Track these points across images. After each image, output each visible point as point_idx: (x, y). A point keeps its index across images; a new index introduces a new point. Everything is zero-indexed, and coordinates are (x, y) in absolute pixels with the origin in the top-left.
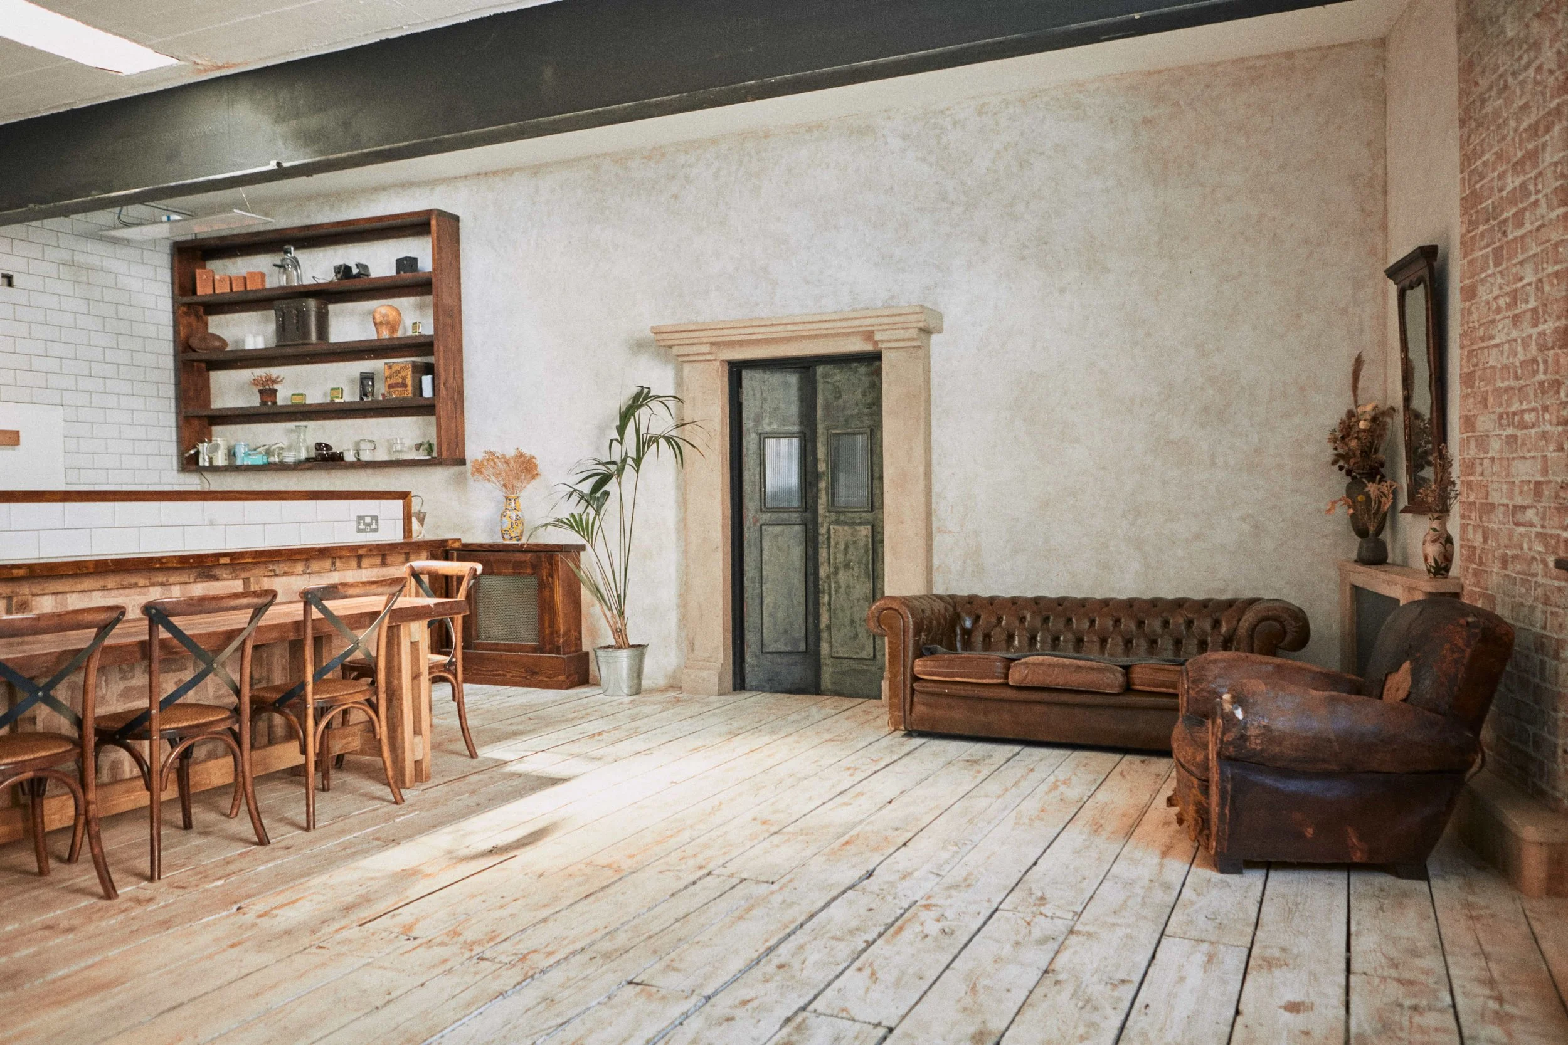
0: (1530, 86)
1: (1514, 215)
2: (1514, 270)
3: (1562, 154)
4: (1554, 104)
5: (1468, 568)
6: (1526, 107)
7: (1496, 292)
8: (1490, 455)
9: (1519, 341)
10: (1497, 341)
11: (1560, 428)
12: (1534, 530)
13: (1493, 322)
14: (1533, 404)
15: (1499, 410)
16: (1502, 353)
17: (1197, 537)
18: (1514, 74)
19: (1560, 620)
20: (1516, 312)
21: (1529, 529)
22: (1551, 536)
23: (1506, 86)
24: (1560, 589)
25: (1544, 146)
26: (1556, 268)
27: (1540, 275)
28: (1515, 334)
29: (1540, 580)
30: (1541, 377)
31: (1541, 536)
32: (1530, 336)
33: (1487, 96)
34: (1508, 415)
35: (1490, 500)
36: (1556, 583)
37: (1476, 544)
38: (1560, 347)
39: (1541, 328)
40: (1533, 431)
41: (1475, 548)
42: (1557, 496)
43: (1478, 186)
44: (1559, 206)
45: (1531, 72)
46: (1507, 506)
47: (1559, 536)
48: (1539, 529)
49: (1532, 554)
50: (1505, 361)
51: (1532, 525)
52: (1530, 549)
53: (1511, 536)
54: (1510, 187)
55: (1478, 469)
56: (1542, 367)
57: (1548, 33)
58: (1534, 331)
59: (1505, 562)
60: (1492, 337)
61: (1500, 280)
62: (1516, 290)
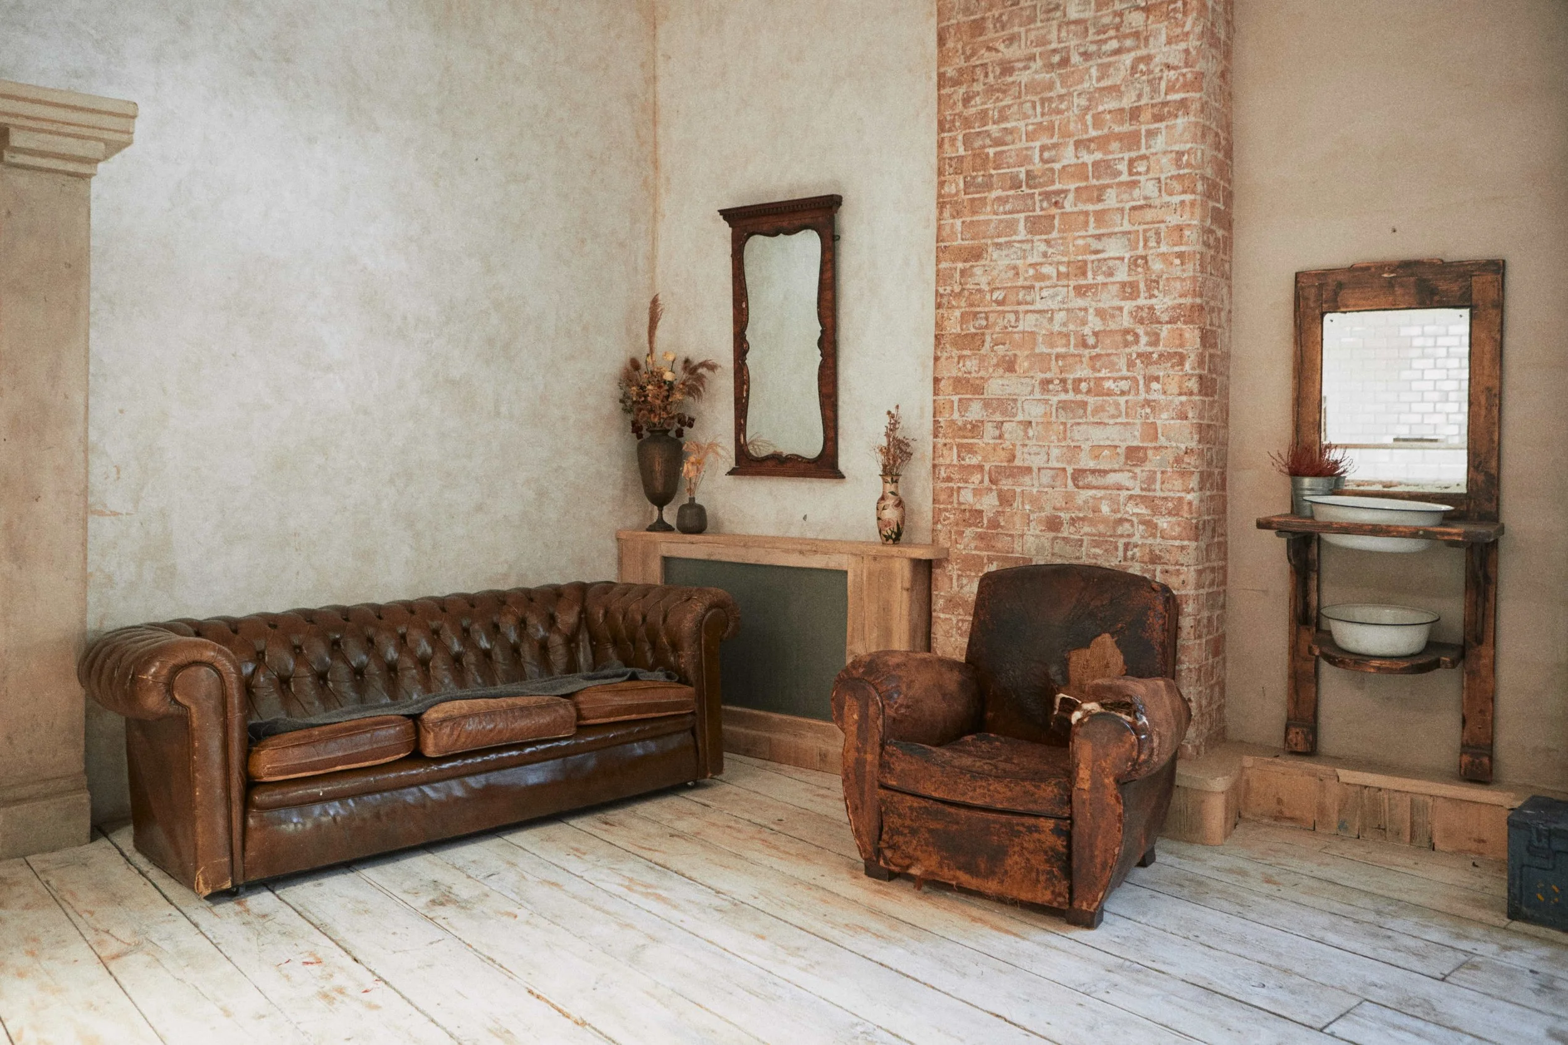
0: (1122, 73)
1: (1077, 189)
2: (1080, 242)
3: (1189, 146)
4: (1177, 97)
5: (961, 533)
6: (1114, 89)
7: (1036, 258)
8: (1020, 417)
9: (1091, 311)
10: (1038, 306)
11: (1184, 398)
12: (1125, 493)
13: (1032, 287)
14: (1125, 373)
15: (1041, 376)
16: (1051, 319)
17: (479, 508)
18: (1086, 55)
19: (1182, 577)
20: (1082, 282)
21: (1116, 492)
22: (1165, 499)
23: (1065, 62)
24: (1182, 548)
25: (1151, 134)
26: (1177, 249)
27: (1141, 251)
28: (1080, 302)
29: (1136, 539)
30: (1143, 346)
31: (1146, 501)
32: (1121, 309)
33: (1020, 65)
34: (1063, 381)
35: (1018, 462)
36: (1177, 543)
37: (984, 507)
38: (1185, 323)
39: (1142, 301)
40: (1122, 400)
41: (981, 512)
42: (1178, 460)
43: (991, 151)
44: (1184, 192)
45: (1128, 59)
46: (1064, 469)
47: (1180, 499)
48: (1137, 491)
49: (1119, 516)
50: (1056, 328)
51: (1119, 488)
52: (1114, 511)
53: (1069, 498)
54: (1065, 162)
55: (990, 431)
56: (1144, 339)
57: (1162, 30)
58: (1128, 305)
59: (1053, 524)
60: (1032, 303)
61: (1043, 247)
62: (1085, 262)
